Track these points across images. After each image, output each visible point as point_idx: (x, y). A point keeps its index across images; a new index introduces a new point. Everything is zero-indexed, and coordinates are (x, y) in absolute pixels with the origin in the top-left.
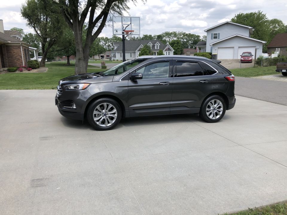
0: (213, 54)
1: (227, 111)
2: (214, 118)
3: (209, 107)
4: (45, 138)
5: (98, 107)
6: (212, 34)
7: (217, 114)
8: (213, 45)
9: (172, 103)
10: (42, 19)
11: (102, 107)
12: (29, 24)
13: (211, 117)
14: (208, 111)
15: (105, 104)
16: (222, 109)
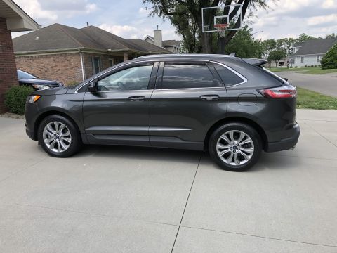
3: (224, 143)
5: (48, 126)
7: (241, 158)
9: (151, 129)
14: (220, 150)
16: (251, 149)
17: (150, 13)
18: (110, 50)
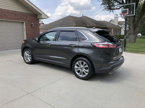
2: (81, 76)
7: (84, 74)
14: (76, 69)
17: (103, 9)
18: (88, 26)
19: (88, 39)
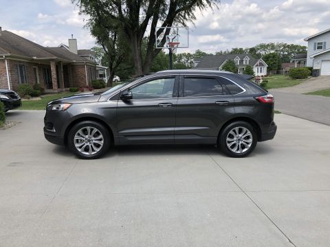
0: (314, 68)
1: (258, 143)
2: (239, 152)
3: (231, 136)
4: (14, 164)
5: (80, 131)
6: (315, 43)
7: (243, 147)
8: (315, 57)
9: (176, 129)
10: (110, 36)
11: (85, 132)
12: (98, 42)
13: (234, 150)
14: (229, 142)
15: (88, 128)
16: (251, 140)
19: (245, 90)
